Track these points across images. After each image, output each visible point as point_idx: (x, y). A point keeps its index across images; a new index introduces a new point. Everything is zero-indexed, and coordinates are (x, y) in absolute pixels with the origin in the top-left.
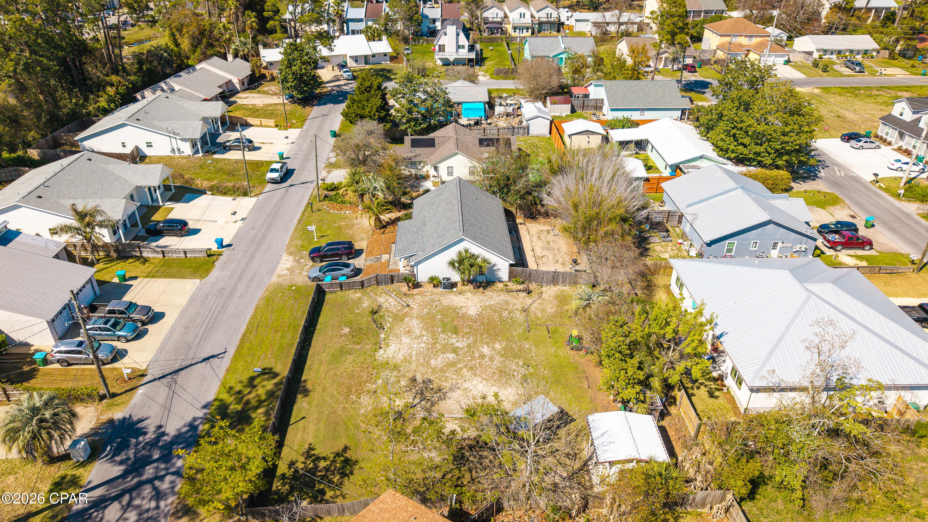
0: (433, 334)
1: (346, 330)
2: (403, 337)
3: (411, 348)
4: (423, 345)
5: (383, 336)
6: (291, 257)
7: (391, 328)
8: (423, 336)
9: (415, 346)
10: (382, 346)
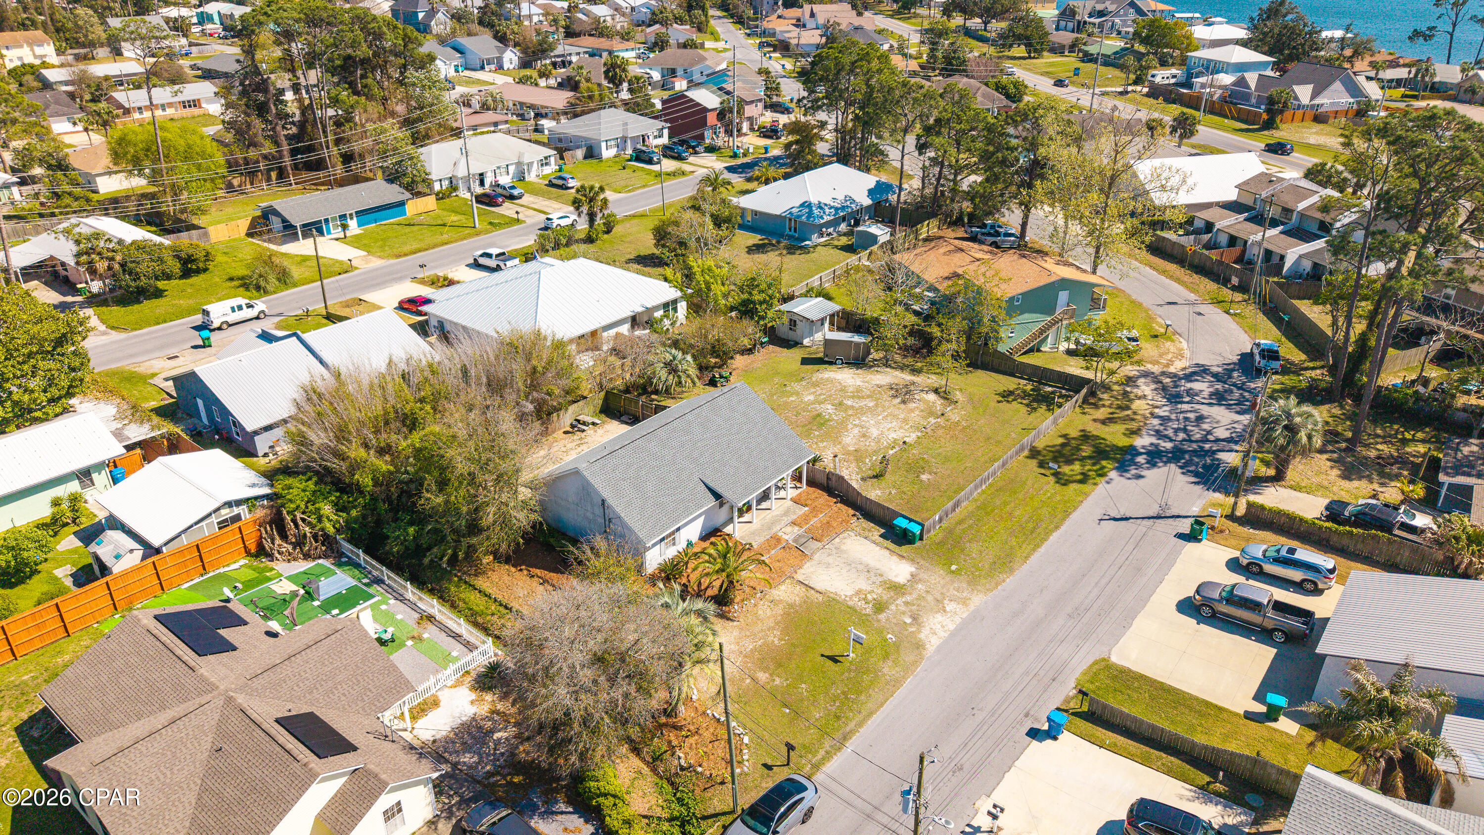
0: (842, 424)
1: (924, 477)
2: (874, 436)
4: (864, 419)
5: (891, 452)
6: (922, 636)
7: (875, 452)
8: (855, 425)
9: (871, 422)
10: (901, 443)
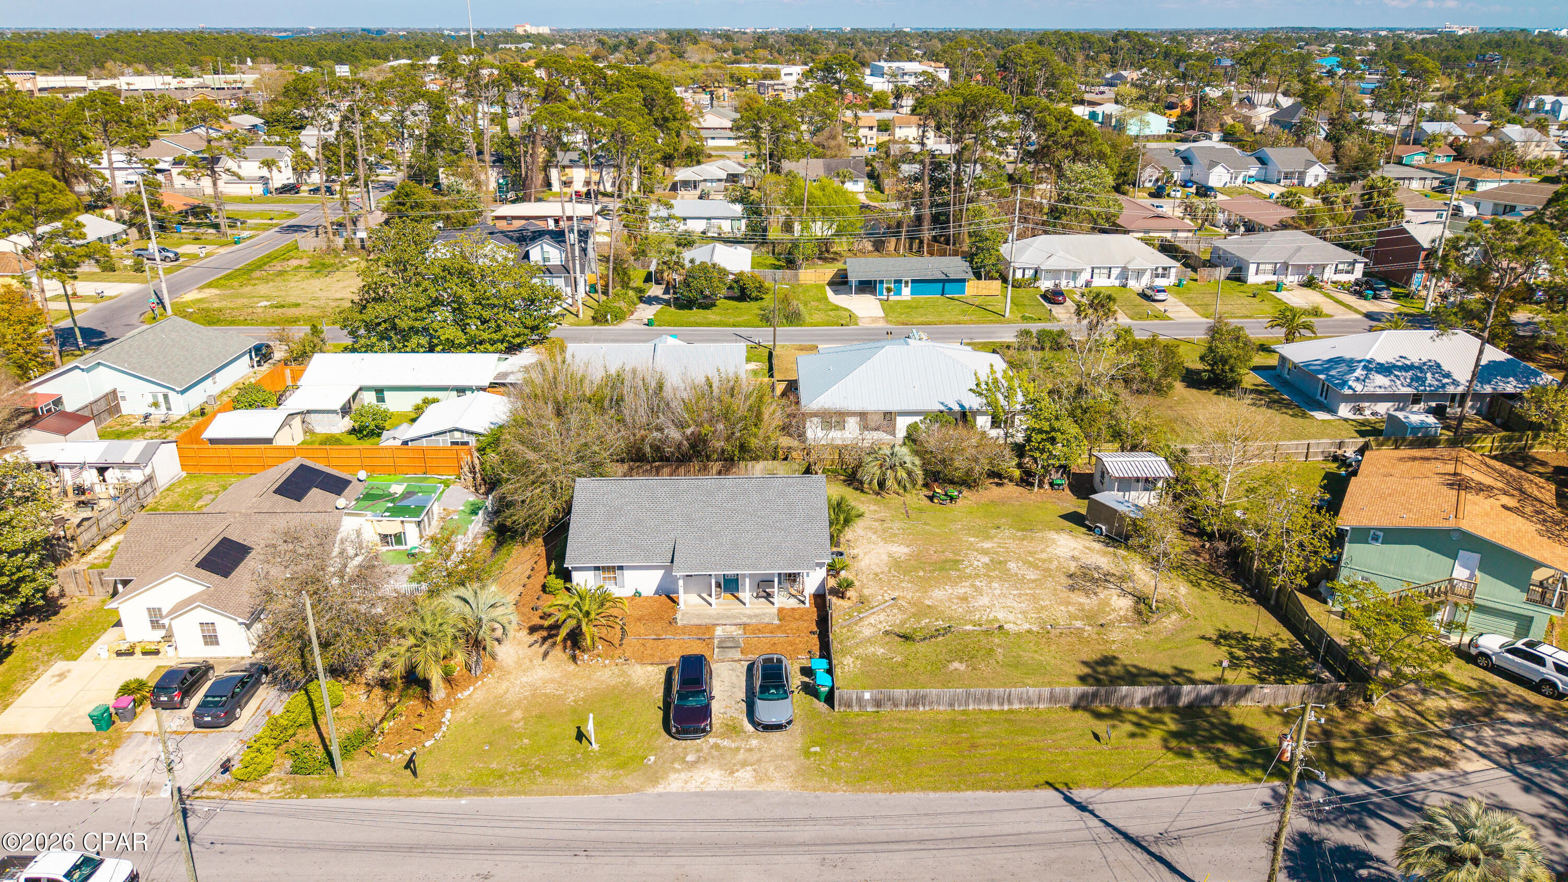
0: (962, 578)
1: (956, 665)
2: (976, 604)
3: (1003, 595)
4: (995, 585)
5: (969, 627)
6: (673, 776)
7: (950, 619)
8: (973, 586)
9: (998, 592)
10: (997, 625)
